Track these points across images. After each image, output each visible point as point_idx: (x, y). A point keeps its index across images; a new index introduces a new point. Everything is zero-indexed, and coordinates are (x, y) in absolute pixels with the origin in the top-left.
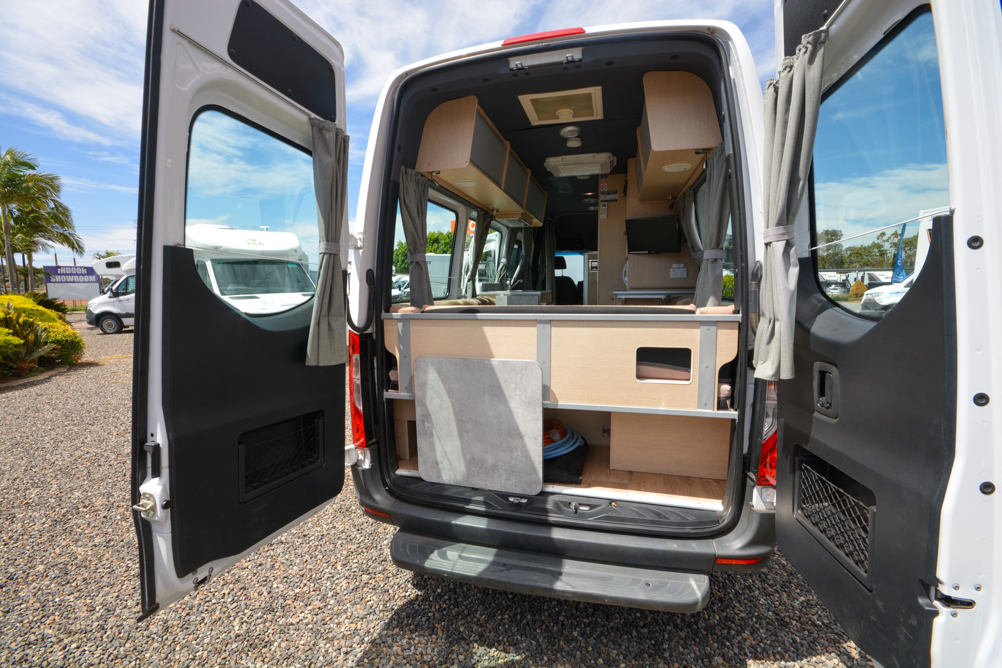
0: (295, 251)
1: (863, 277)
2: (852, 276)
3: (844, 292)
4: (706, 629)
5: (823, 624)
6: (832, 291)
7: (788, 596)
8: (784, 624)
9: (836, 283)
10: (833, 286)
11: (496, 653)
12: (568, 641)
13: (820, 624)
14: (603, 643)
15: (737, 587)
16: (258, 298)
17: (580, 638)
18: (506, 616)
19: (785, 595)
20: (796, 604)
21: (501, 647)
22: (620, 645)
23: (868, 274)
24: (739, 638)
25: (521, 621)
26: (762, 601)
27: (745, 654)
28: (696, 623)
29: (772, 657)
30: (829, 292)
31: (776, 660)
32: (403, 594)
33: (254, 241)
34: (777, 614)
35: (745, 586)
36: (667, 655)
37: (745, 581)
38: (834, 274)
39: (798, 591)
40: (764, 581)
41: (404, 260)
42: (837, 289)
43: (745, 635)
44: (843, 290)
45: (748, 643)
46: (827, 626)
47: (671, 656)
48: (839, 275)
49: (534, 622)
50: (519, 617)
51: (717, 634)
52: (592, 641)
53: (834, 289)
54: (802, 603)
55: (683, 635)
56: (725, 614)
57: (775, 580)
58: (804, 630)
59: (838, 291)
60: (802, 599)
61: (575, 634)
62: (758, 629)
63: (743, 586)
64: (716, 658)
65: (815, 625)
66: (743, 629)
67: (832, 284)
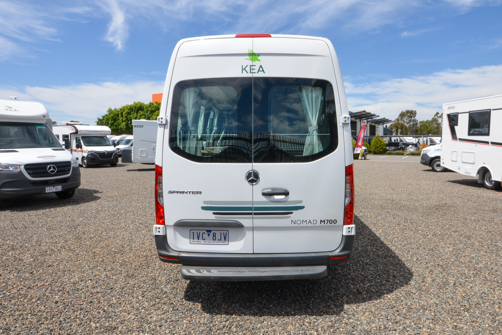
0: (44, 116)
1: (427, 140)
2: (421, 139)
3: (416, 150)
4: (328, 298)
5: (376, 291)
6: (410, 149)
7: (363, 284)
8: (360, 293)
9: (413, 144)
10: (411, 146)
11: (235, 317)
12: (268, 309)
13: (374, 291)
14: (284, 308)
15: (342, 283)
16: (17, 152)
17: (273, 307)
18: (237, 305)
19: (362, 284)
20: (366, 286)
21: (237, 314)
22: (291, 307)
23: (430, 138)
24: (342, 299)
25: (245, 305)
26: (352, 287)
27: (344, 303)
28: (324, 297)
29: (354, 303)
30: (408, 149)
31: (355, 303)
32: (182, 303)
33: (10, 108)
34: (358, 290)
35: (346, 283)
36: (311, 307)
37: (346, 281)
38: (411, 138)
39: (367, 282)
40: (354, 281)
41: (113, 123)
42: (412, 148)
43: (344, 298)
44: (415, 148)
45: (345, 300)
46: (377, 291)
47: (313, 307)
48: (414, 139)
49: (251, 305)
50: (243, 304)
51: (332, 299)
52: (279, 307)
53: (411, 148)
54: (368, 286)
55: (318, 301)
56: (336, 293)
57: (358, 280)
58: (368, 294)
59: (413, 149)
60: (369, 284)
61: (271, 306)
62: (349, 296)
63: (344, 283)
64: (332, 306)
65: (372, 291)
66: (343, 296)
67: (410, 144)
